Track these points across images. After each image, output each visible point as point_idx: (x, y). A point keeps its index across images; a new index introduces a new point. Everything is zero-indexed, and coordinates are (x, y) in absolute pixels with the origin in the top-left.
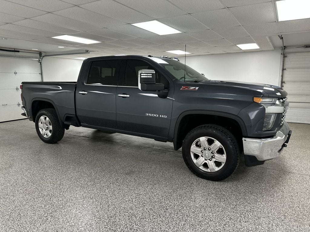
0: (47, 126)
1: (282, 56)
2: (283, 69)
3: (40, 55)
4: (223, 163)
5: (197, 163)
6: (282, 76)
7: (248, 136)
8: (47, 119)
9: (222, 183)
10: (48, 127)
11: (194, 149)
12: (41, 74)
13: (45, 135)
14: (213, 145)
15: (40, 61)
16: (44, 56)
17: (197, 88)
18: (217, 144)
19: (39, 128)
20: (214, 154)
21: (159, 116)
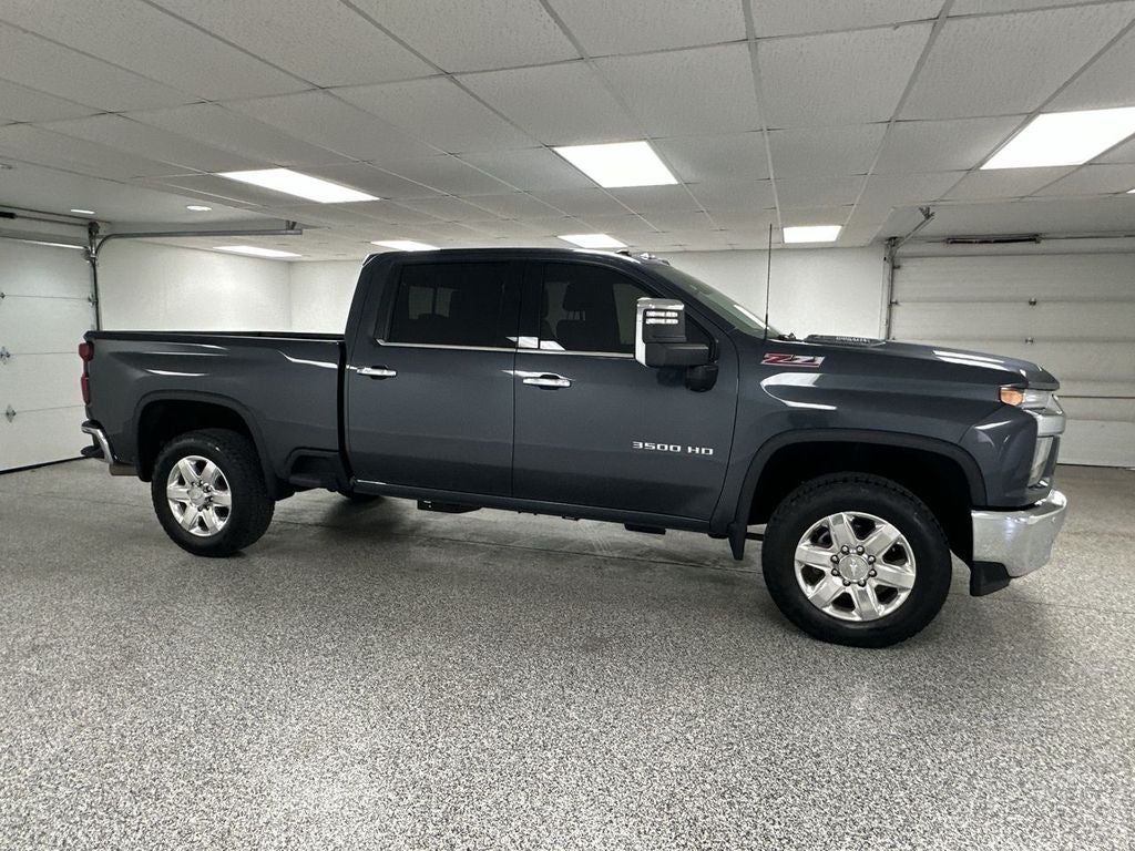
0: (206, 495)
1: (888, 266)
2: (891, 304)
3: (90, 232)
4: (904, 589)
5: (816, 597)
6: (889, 322)
7: (989, 504)
8: (211, 466)
9: (897, 652)
10: (210, 498)
11: (805, 551)
12: (95, 301)
13: (193, 526)
14: (873, 538)
15: (89, 253)
16: (108, 237)
17: (820, 360)
18: (887, 533)
19: (170, 502)
20: (875, 564)
21: (684, 449)
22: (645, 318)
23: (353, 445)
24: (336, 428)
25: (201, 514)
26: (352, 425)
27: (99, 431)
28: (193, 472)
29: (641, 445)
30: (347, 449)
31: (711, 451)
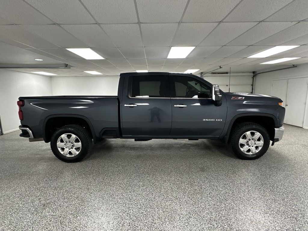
22: (215, 89)
23: (123, 126)
24: (118, 121)
25: (70, 150)
26: (123, 120)
27: (28, 128)
28: (66, 138)
29: (205, 120)
30: (121, 127)
31: (222, 120)
